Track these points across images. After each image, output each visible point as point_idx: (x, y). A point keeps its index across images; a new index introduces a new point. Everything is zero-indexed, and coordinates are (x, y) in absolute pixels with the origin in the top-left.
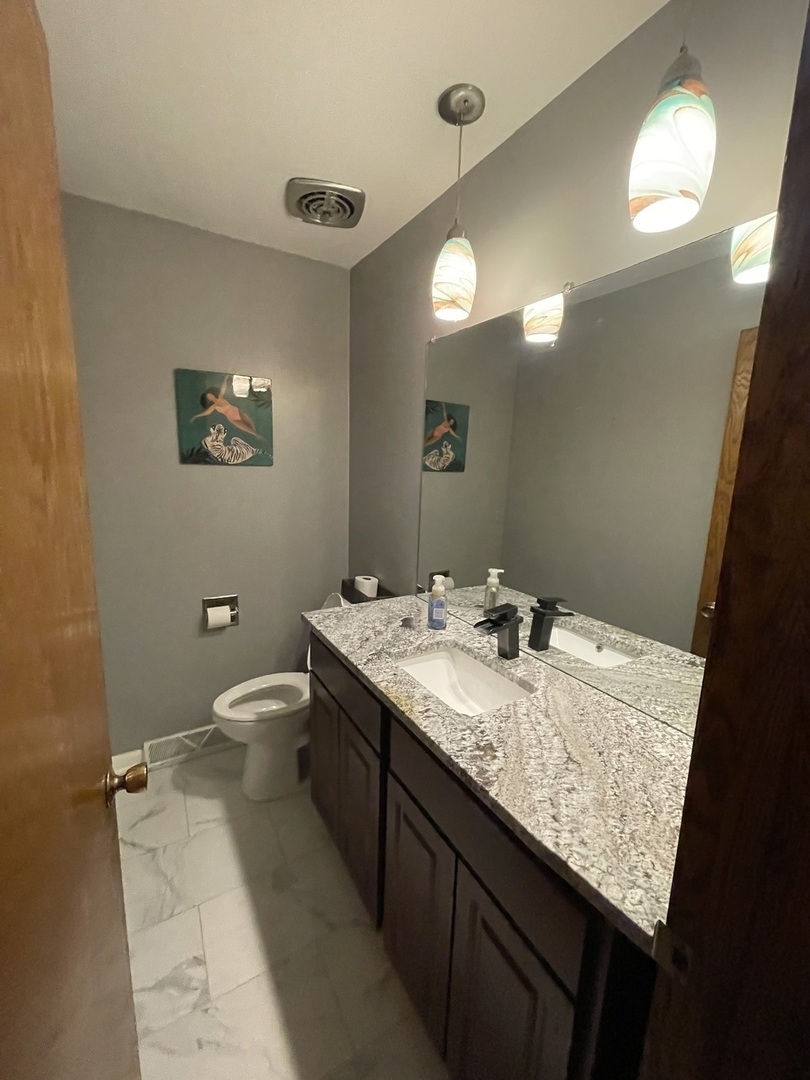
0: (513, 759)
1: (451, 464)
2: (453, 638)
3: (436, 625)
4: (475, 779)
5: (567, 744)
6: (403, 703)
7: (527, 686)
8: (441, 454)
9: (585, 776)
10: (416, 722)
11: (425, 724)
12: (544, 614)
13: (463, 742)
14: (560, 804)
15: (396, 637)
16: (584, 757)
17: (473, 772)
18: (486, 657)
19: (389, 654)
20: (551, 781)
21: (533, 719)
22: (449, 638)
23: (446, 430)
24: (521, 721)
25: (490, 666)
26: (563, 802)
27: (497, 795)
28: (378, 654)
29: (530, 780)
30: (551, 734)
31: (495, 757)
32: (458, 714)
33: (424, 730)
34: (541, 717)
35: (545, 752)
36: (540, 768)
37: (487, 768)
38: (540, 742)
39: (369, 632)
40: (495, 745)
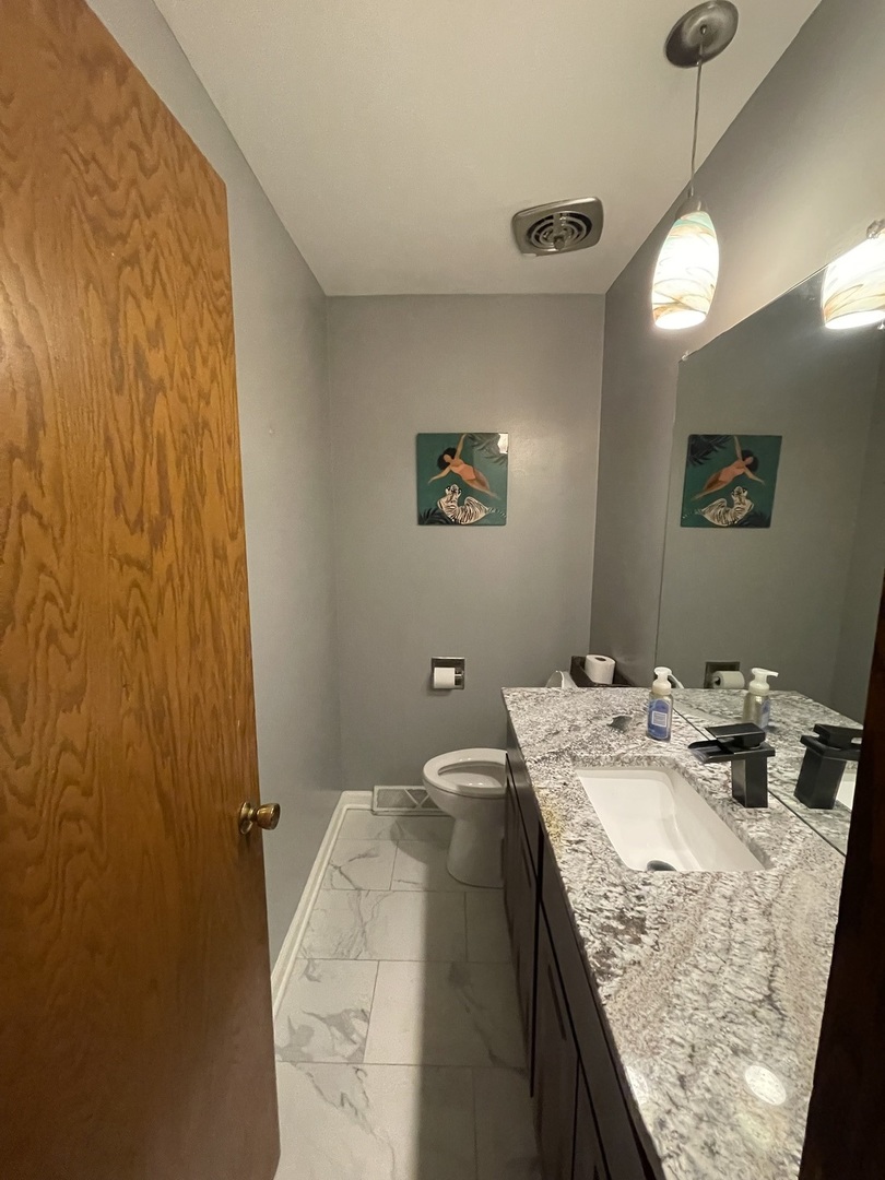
0: (665, 956)
1: (748, 516)
2: (674, 755)
3: (658, 733)
4: (591, 959)
5: (780, 973)
6: (554, 822)
8: (731, 504)
9: (783, 1042)
10: (556, 851)
11: (566, 857)
12: (821, 751)
13: (604, 902)
14: (705, 1063)
15: (596, 737)
16: (799, 1009)
17: (591, 949)
18: (711, 793)
19: (574, 758)
20: (712, 1020)
21: (736, 909)
22: (667, 754)
23: (740, 472)
24: (713, 904)
25: (714, 808)
26: (715, 1063)
27: (608, 997)
28: (559, 755)
29: (675, 1001)
30: (758, 945)
31: (637, 941)
32: (619, 862)
33: (560, 865)
34: (753, 910)
35: (727, 969)
36: (703, 989)
37: (617, 952)
38: (728, 950)
39: (565, 726)
40: (648, 924)
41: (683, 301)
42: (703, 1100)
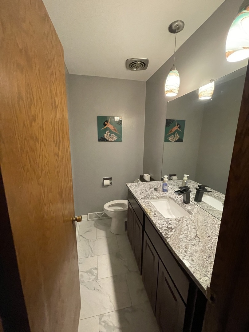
0: (177, 233)
1: (178, 139)
2: (169, 195)
3: (165, 191)
4: (164, 236)
5: (197, 232)
6: (148, 212)
7: (190, 212)
8: (174, 137)
9: (200, 242)
10: (151, 217)
11: (153, 218)
12: (200, 190)
13: (163, 225)
14: (188, 248)
15: (151, 193)
16: (202, 237)
17: (163, 234)
18: (178, 202)
19: (148, 198)
20: (188, 241)
21: (188, 222)
22: (167, 195)
23: (176, 129)
24: (184, 222)
25: (179, 205)
26: (190, 248)
27: (169, 241)
28: (145, 197)
29: (181, 239)
30: (193, 228)
31: (172, 231)
32: (164, 218)
33: (152, 220)
34: (191, 222)
35: (189, 233)
36: (185, 237)
37: (168, 233)
38: (188, 230)
39: (144, 191)
40: (173, 228)
41: (173, 91)
42: (189, 254)
